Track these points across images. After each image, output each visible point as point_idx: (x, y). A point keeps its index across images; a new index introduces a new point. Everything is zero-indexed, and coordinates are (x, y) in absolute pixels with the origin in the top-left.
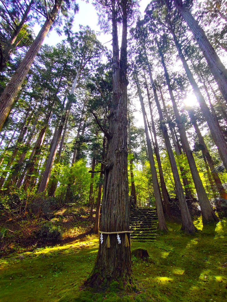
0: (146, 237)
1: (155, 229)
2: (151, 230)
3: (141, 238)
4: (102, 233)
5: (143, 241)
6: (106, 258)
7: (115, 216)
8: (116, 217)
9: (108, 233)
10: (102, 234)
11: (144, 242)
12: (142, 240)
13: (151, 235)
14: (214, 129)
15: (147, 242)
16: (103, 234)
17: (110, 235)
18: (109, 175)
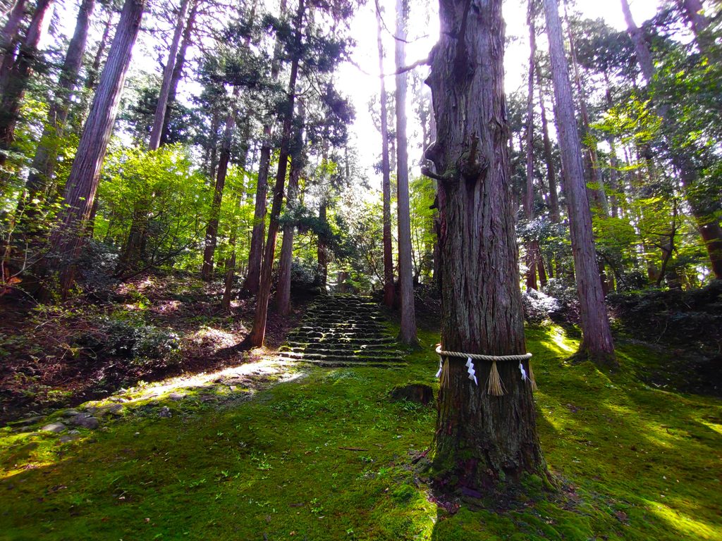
0: (383, 358)
1: (392, 341)
2: (384, 342)
3: (374, 360)
4: (470, 357)
5: (381, 365)
6: (493, 421)
7: (506, 313)
8: (508, 315)
9: (496, 358)
10: (470, 360)
11: (385, 367)
12: (376, 363)
13: (391, 354)
14: (573, 143)
15: (390, 367)
16: (474, 361)
17: (498, 362)
18: (477, 194)
